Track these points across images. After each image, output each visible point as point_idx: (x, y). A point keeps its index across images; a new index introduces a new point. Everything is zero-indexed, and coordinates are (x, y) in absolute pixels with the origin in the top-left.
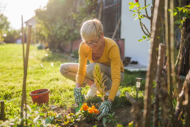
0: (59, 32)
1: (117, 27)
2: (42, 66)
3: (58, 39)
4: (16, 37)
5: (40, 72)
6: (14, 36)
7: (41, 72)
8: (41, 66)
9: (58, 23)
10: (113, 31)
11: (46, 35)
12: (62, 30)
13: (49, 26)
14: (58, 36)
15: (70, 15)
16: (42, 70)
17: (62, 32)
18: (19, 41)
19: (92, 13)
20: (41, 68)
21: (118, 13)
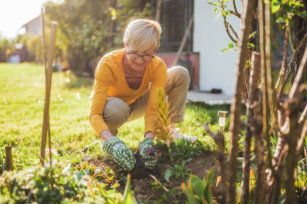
0: (87, 41)
1: (187, 32)
2: (61, 99)
3: (86, 54)
4: (8, 52)
5: (58, 108)
6: (5, 50)
7: (60, 107)
8: (58, 99)
9: (85, 26)
10: (181, 40)
11: (64, 48)
12: (93, 38)
13: (70, 31)
14: (86, 49)
15: (105, 12)
16: (62, 105)
17: (94, 41)
18: (16, 58)
19: (145, 9)
20: (60, 102)
21: (188, 9)
